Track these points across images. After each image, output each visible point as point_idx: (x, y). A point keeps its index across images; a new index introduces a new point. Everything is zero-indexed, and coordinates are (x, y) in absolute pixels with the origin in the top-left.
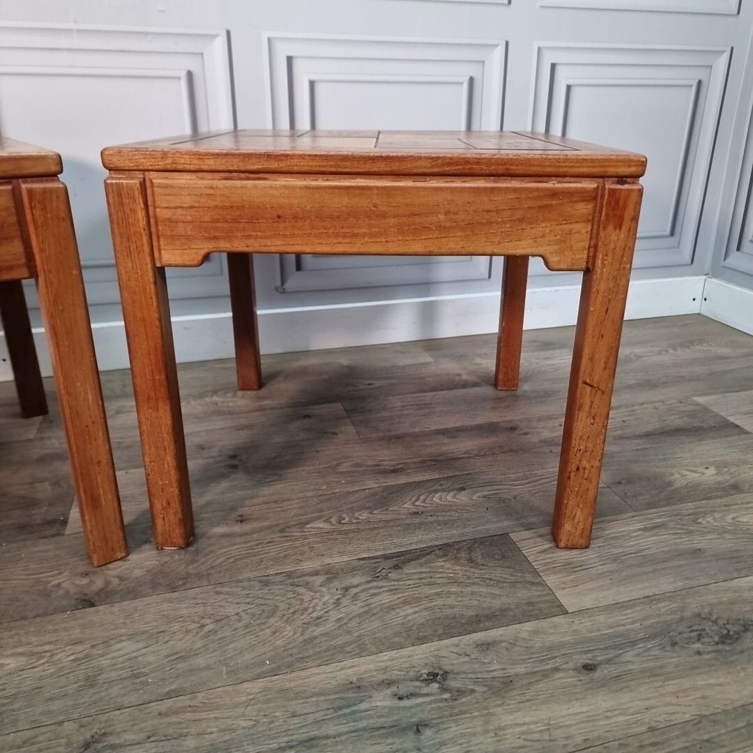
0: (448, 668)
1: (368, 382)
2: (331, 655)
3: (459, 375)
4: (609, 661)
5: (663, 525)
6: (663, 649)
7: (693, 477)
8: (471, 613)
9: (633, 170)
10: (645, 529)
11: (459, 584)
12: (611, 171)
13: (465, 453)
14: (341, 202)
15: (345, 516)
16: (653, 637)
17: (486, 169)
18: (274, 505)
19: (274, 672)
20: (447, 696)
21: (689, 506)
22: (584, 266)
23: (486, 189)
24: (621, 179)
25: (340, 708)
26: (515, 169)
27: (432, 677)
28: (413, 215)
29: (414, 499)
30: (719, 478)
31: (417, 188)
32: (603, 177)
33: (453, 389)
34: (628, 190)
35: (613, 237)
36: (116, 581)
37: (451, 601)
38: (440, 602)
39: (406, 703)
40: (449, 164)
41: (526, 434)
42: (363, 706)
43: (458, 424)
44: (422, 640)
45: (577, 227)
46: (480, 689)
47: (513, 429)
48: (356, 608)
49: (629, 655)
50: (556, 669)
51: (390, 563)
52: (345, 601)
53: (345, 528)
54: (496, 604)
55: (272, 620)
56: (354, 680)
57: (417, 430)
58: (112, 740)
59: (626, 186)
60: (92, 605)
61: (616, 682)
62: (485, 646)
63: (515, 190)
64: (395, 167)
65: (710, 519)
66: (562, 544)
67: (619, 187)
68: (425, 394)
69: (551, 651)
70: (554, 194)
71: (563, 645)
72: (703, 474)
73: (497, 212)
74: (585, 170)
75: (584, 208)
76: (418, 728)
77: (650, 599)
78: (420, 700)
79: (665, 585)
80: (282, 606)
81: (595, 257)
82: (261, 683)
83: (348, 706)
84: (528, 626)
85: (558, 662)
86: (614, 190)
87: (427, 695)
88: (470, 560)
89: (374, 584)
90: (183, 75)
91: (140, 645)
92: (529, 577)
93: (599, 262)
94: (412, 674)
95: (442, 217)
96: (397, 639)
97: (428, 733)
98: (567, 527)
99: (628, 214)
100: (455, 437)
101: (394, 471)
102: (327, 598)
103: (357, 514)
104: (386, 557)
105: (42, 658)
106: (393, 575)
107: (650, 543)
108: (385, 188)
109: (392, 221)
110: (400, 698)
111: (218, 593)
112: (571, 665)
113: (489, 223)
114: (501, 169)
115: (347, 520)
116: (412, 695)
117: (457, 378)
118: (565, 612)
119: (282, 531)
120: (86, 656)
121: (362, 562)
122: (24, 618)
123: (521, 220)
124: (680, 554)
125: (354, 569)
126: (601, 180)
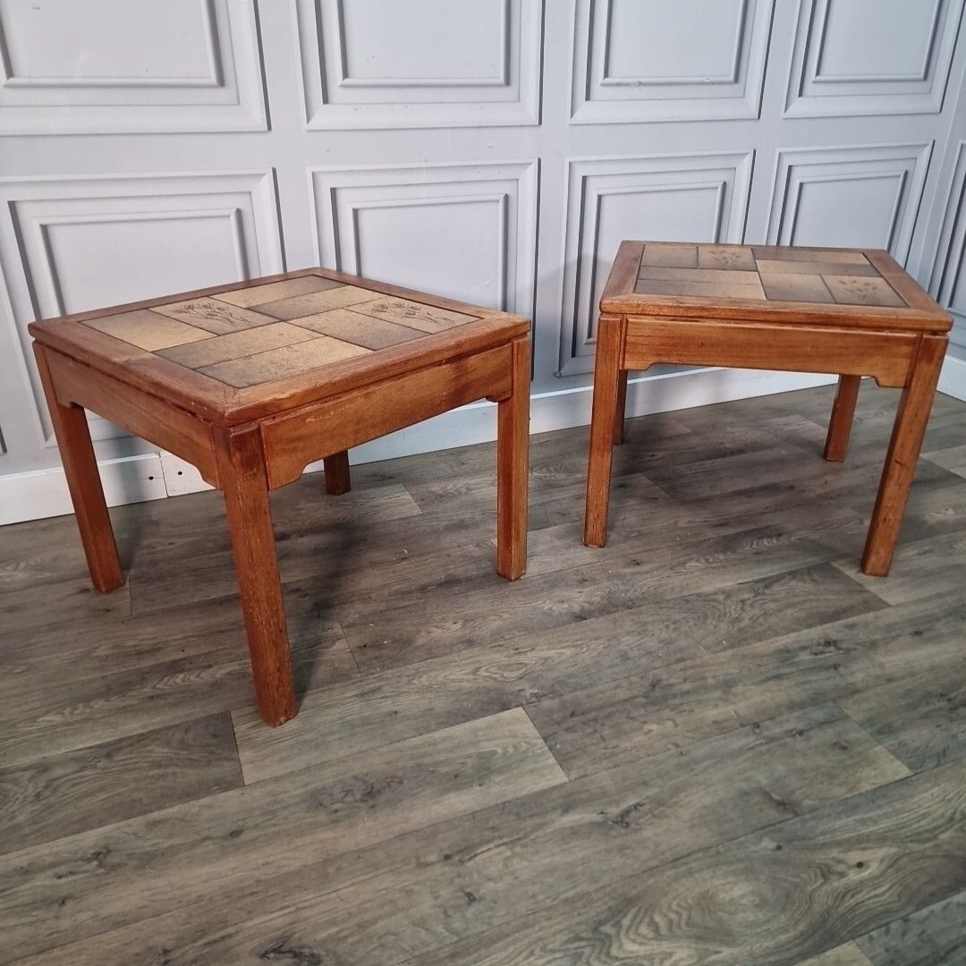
0: (834, 639)
1: (651, 454)
2: (760, 637)
3: (721, 443)
4: (928, 629)
5: (930, 551)
6: (957, 621)
7: (940, 517)
8: (831, 610)
9: (942, 327)
10: (919, 554)
11: (814, 594)
12: (927, 327)
13: (767, 508)
14: (742, 337)
15: (708, 557)
16: (950, 615)
17: (841, 322)
18: (650, 553)
19: (732, 646)
20: (842, 652)
21: (943, 538)
22: (902, 385)
23: (840, 334)
24: (934, 333)
25: (784, 661)
26: (861, 323)
27: (828, 644)
28: (790, 347)
29: (749, 544)
30: (958, 517)
31: (795, 331)
32: (922, 330)
33: (724, 456)
34: (938, 339)
35: (924, 368)
36: (587, 606)
37: (814, 604)
38: (808, 605)
39: (819, 657)
40: (818, 318)
41: (804, 491)
42: (797, 659)
43: (747, 486)
44: (810, 626)
45: (899, 360)
46: (859, 647)
47: (792, 488)
48: (756, 612)
49: (939, 625)
50: (899, 636)
51: (761, 585)
52: (747, 608)
53: (713, 565)
54: (844, 604)
55: (709, 621)
56: (782, 647)
57: (718, 492)
58: (665, 682)
59: (937, 337)
60: (585, 619)
61: (937, 639)
62: (851, 626)
63: (860, 335)
64: (782, 318)
65: (961, 545)
66: (868, 571)
67: (932, 337)
68: (704, 462)
69: (890, 627)
70: (886, 339)
71: (898, 623)
72: (945, 514)
73: (847, 348)
74: (909, 326)
75: (907, 349)
76: (836, 667)
77: (940, 596)
78: (828, 655)
79: (945, 586)
80: (709, 613)
81: (911, 380)
82: (729, 653)
83: (788, 660)
84: (871, 615)
85: (898, 632)
86: (928, 339)
87: (830, 652)
88: (813, 580)
89: (759, 598)
90: (501, 198)
91: (638, 638)
92: (858, 588)
93: (914, 384)
94: (814, 643)
95: (809, 349)
96: (794, 626)
97: (842, 670)
98: (873, 559)
99: (937, 354)
100: (751, 497)
101: (721, 525)
102: (734, 607)
103: (716, 556)
104: (756, 582)
105: (582, 648)
106: (767, 592)
107: (928, 562)
108: (774, 330)
109: (776, 350)
110: (816, 654)
111: (661, 608)
112: (906, 633)
113: (841, 355)
114: (852, 322)
115: (711, 560)
116: (822, 653)
117: (722, 447)
118: (890, 606)
119: (671, 569)
120: (609, 646)
121: (742, 586)
122: (547, 628)
123: (862, 355)
124: (949, 568)
125: (739, 590)
126: (920, 333)
